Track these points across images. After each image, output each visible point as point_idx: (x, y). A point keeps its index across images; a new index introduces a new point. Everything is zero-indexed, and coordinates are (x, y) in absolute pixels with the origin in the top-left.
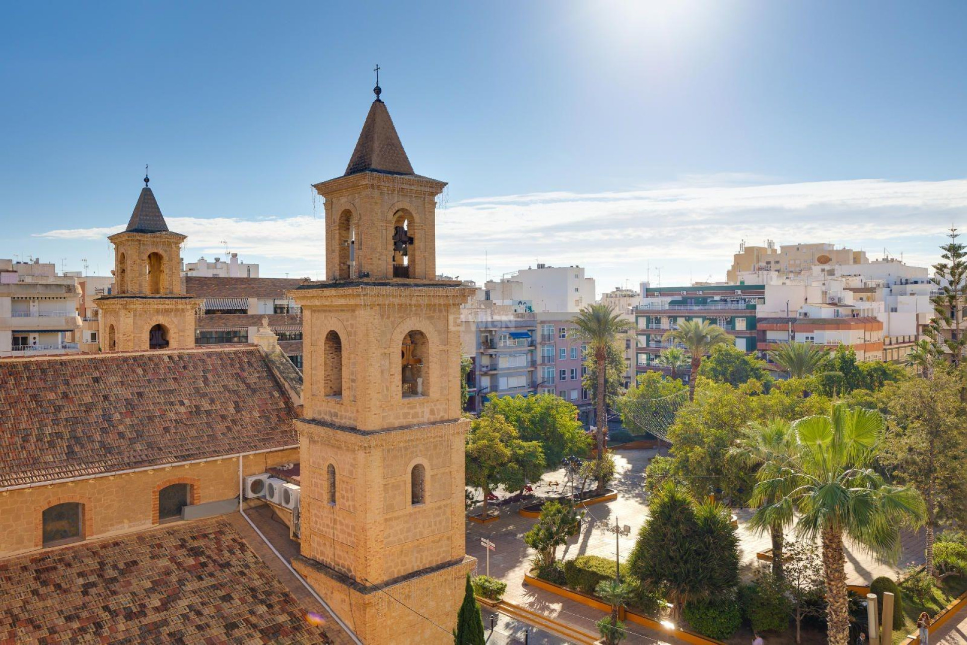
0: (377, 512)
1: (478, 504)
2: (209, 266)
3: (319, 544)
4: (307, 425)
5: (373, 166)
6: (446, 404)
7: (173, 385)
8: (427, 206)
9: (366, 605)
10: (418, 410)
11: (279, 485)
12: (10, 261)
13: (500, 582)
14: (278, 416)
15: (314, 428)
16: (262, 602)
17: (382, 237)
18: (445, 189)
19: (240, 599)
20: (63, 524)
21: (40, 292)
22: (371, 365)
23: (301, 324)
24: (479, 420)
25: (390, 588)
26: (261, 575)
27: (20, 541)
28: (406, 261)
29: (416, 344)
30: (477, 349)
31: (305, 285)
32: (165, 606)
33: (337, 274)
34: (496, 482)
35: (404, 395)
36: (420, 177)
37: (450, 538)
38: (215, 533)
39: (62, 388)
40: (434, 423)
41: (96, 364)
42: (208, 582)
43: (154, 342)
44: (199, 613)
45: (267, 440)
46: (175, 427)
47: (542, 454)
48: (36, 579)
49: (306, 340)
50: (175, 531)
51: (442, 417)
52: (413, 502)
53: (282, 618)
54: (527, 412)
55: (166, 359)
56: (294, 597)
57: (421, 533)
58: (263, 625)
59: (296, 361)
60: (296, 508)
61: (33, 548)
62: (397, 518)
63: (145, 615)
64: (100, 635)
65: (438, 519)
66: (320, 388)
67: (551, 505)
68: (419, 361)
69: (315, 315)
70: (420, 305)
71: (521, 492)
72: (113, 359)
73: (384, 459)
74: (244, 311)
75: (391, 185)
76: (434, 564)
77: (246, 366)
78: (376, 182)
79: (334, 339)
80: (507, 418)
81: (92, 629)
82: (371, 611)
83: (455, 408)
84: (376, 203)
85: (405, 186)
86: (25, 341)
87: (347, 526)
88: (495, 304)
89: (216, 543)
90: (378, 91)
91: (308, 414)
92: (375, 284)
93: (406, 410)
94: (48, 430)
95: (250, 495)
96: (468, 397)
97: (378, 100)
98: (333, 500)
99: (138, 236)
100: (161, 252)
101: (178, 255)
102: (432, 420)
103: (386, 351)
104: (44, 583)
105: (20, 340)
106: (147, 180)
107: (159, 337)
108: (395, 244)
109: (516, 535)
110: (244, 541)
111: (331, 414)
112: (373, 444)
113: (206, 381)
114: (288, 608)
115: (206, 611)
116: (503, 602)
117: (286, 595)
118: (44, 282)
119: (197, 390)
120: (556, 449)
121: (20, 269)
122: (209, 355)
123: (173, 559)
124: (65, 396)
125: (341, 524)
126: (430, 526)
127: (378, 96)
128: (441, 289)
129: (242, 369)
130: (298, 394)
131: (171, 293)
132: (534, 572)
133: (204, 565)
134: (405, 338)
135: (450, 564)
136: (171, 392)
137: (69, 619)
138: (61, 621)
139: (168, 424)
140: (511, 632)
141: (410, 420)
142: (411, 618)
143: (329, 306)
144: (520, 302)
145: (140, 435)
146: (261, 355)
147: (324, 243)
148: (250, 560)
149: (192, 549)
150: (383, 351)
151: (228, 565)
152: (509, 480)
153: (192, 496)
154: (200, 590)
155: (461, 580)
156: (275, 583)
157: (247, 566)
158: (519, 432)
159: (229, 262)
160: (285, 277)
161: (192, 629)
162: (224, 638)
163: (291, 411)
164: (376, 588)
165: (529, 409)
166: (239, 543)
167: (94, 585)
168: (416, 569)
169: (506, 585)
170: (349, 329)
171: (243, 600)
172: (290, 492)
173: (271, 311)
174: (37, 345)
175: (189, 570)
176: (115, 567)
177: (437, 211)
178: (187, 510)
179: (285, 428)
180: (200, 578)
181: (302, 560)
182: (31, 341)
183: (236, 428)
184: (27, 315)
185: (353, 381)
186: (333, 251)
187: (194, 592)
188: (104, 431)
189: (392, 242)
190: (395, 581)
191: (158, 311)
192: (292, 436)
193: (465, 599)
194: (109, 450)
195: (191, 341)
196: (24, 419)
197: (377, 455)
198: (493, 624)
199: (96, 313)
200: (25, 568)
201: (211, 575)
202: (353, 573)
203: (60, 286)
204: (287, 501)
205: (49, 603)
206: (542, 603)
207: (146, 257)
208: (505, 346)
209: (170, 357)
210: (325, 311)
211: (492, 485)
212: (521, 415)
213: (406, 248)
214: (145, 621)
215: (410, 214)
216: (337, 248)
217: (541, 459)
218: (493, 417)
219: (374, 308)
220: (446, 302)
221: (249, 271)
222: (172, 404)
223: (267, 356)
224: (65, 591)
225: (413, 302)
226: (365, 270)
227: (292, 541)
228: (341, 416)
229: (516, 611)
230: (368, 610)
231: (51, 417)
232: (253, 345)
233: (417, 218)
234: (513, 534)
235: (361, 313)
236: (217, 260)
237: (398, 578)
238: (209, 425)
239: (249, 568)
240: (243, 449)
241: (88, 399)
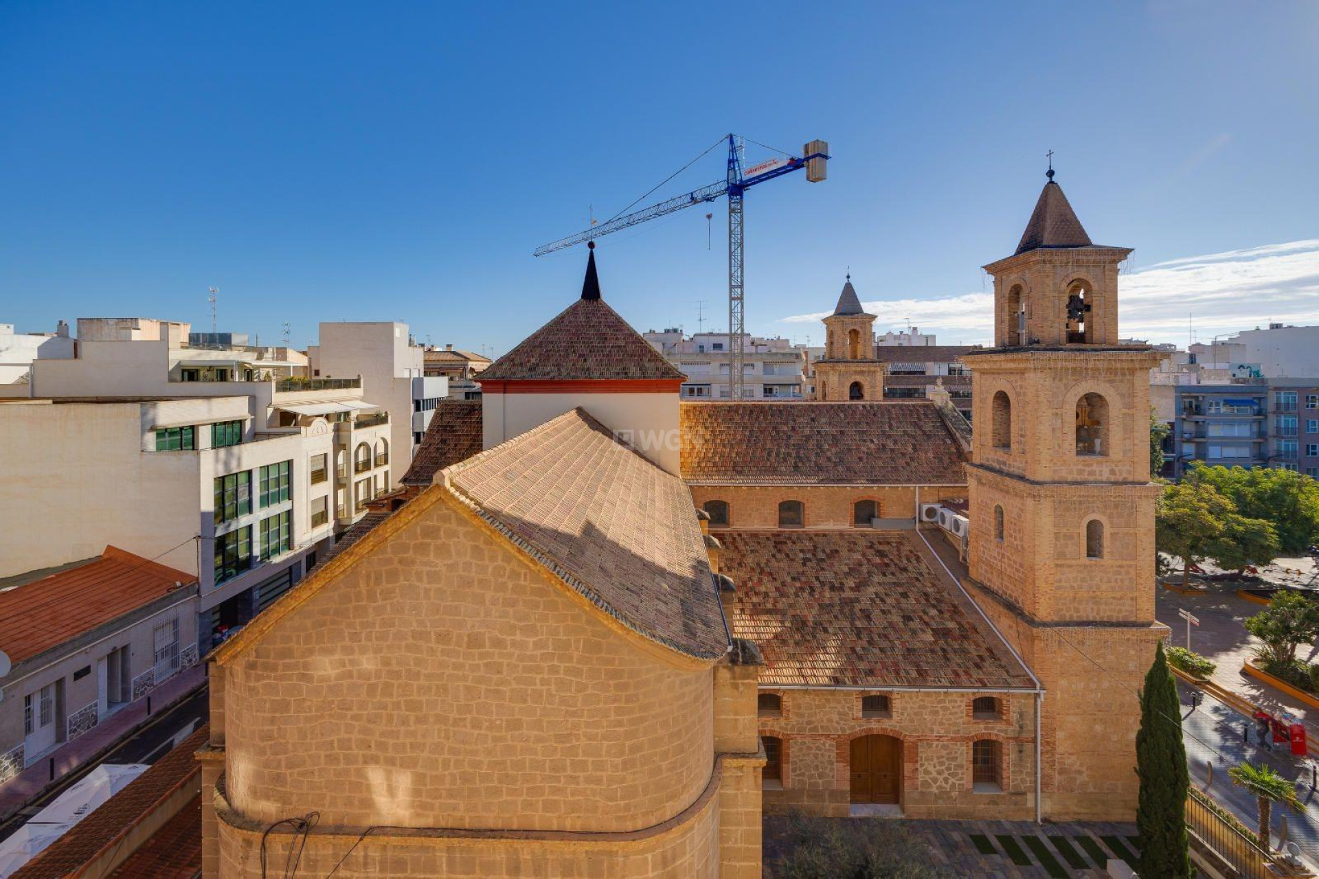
0: (1047, 556)
1: (1176, 573)
2: (896, 337)
3: (986, 571)
4: (976, 469)
5: (1045, 243)
6: (1130, 466)
7: (865, 428)
8: (1107, 273)
9: (1033, 639)
10: (1095, 467)
11: (950, 515)
12: (762, 339)
13: (1206, 661)
14: (950, 458)
15: (982, 472)
16: (934, 606)
17: (1054, 307)
18: (1130, 256)
19: (915, 599)
20: (791, 514)
21: (780, 358)
22: (1041, 423)
23: (971, 383)
24: (1178, 487)
25: (1062, 629)
26: (934, 585)
27: (766, 520)
28: (1082, 327)
29: (1093, 406)
30: (1176, 414)
31: (977, 351)
32: (857, 588)
33: (1007, 341)
34: (1203, 554)
35: (1079, 453)
36: (1100, 246)
37: (1134, 599)
38: (896, 543)
39: (791, 423)
40: (1115, 483)
41: (812, 408)
42: (890, 579)
43: (853, 395)
44: (883, 601)
45: (940, 477)
46: (867, 458)
47: (1274, 536)
48: (775, 547)
49: (976, 399)
50: (866, 535)
51: (1125, 478)
52: (1089, 555)
53: (951, 625)
54: (1251, 486)
55: (861, 408)
56: (962, 610)
57: (1098, 587)
58: (935, 626)
59: (967, 415)
60: (965, 537)
61: (772, 527)
62: (1071, 566)
63: (844, 591)
64: (813, 596)
65: (1119, 577)
66: (989, 440)
67: (1289, 595)
68: (1098, 423)
69: (985, 377)
70: (1098, 369)
71: (1241, 572)
72: (825, 406)
73: (1055, 509)
74: (923, 373)
75: (1064, 258)
76: (1114, 620)
77: (922, 417)
78: (1047, 258)
79: (1002, 399)
80: (1219, 490)
81: (808, 591)
82: (1038, 645)
83: (1143, 472)
84: (1048, 276)
85: (1080, 257)
86: (771, 390)
87: (1015, 562)
88: (1203, 368)
89: (898, 551)
90: (1051, 173)
91: (976, 459)
92: (1045, 349)
93: (1080, 467)
94: (783, 450)
95: (925, 519)
96: (1163, 461)
97: (1051, 182)
98: (1000, 535)
99: (842, 318)
100: (858, 329)
101: (871, 329)
102: (1112, 480)
103: (1057, 411)
104: (779, 551)
105: (768, 390)
106: (848, 277)
107: (856, 390)
108: (1070, 311)
109: (1232, 617)
110: (919, 554)
111: (999, 462)
112: (1042, 492)
113: (890, 426)
114: (956, 616)
115: (889, 601)
116: (1209, 683)
117: (955, 606)
118: (782, 352)
119: (884, 432)
120: (1298, 534)
121: (769, 344)
122: (894, 406)
123: (864, 555)
124: (793, 429)
125: (1009, 559)
126: (1109, 581)
127: (1051, 179)
128: (1124, 353)
129: (920, 419)
130: (968, 442)
131: (865, 358)
132: (1259, 663)
133: (887, 565)
134: (1080, 400)
135: (1133, 625)
136: (864, 432)
137: (793, 579)
138: (789, 580)
139: (862, 455)
140: (1222, 718)
141: (1086, 477)
142: (1085, 663)
143: (999, 369)
144: (1241, 366)
145: (842, 461)
146: (935, 409)
147: (993, 315)
148: (925, 571)
149: (878, 551)
150: (1055, 411)
151: (905, 570)
152: (1222, 555)
153: (879, 511)
154: (884, 583)
155: (1149, 645)
156: (945, 594)
157: (921, 574)
158: (1237, 506)
159: (910, 334)
160: (958, 344)
161: (877, 611)
162: (901, 625)
163: (962, 456)
164: (1045, 624)
165: (1253, 483)
166: (915, 555)
167: (810, 560)
168: (1091, 619)
169: (1215, 667)
170: (1018, 390)
171: (917, 600)
172: (960, 523)
173: (946, 373)
174: (778, 394)
175: (876, 565)
176: (824, 551)
177: (1120, 278)
178: (875, 521)
179: (956, 469)
180: (884, 574)
181: (970, 581)
182: (774, 391)
183: (914, 464)
184: (773, 374)
185: (1022, 436)
186: (1002, 322)
187: (879, 584)
188: (817, 455)
189: (1067, 310)
190: (1067, 624)
191: (856, 372)
192: (961, 476)
193: (1155, 665)
194: (820, 469)
195: (880, 396)
196: (769, 442)
197: (1046, 506)
198: (1195, 702)
199: (814, 373)
200: (768, 539)
201: (893, 574)
202: (1021, 605)
203: (792, 354)
204: (958, 530)
205: (782, 564)
206: (1272, 701)
207: (847, 333)
208: (1218, 413)
209: (864, 406)
210: (993, 373)
211: (1196, 557)
212: (1241, 489)
213: (1082, 315)
214: (844, 595)
215: (1087, 283)
216: (1007, 318)
217: (1273, 540)
218: (1198, 486)
219: (1045, 371)
220: (1131, 366)
221: (927, 340)
222: (864, 441)
223: (941, 409)
224: (792, 560)
225: (1091, 365)
226: (1036, 336)
227: (961, 563)
228: (1010, 465)
229: (1229, 698)
230: (1036, 642)
231: (784, 442)
232: (928, 400)
233: (1095, 286)
234: (1228, 615)
235: (1031, 376)
236: (901, 332)
237: (1070, 622)
238: (893, 459)
239: (923, 576)
240: (919, 482)
241: (807, 432)
